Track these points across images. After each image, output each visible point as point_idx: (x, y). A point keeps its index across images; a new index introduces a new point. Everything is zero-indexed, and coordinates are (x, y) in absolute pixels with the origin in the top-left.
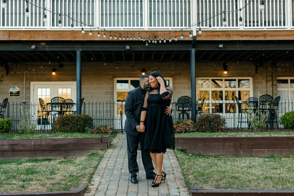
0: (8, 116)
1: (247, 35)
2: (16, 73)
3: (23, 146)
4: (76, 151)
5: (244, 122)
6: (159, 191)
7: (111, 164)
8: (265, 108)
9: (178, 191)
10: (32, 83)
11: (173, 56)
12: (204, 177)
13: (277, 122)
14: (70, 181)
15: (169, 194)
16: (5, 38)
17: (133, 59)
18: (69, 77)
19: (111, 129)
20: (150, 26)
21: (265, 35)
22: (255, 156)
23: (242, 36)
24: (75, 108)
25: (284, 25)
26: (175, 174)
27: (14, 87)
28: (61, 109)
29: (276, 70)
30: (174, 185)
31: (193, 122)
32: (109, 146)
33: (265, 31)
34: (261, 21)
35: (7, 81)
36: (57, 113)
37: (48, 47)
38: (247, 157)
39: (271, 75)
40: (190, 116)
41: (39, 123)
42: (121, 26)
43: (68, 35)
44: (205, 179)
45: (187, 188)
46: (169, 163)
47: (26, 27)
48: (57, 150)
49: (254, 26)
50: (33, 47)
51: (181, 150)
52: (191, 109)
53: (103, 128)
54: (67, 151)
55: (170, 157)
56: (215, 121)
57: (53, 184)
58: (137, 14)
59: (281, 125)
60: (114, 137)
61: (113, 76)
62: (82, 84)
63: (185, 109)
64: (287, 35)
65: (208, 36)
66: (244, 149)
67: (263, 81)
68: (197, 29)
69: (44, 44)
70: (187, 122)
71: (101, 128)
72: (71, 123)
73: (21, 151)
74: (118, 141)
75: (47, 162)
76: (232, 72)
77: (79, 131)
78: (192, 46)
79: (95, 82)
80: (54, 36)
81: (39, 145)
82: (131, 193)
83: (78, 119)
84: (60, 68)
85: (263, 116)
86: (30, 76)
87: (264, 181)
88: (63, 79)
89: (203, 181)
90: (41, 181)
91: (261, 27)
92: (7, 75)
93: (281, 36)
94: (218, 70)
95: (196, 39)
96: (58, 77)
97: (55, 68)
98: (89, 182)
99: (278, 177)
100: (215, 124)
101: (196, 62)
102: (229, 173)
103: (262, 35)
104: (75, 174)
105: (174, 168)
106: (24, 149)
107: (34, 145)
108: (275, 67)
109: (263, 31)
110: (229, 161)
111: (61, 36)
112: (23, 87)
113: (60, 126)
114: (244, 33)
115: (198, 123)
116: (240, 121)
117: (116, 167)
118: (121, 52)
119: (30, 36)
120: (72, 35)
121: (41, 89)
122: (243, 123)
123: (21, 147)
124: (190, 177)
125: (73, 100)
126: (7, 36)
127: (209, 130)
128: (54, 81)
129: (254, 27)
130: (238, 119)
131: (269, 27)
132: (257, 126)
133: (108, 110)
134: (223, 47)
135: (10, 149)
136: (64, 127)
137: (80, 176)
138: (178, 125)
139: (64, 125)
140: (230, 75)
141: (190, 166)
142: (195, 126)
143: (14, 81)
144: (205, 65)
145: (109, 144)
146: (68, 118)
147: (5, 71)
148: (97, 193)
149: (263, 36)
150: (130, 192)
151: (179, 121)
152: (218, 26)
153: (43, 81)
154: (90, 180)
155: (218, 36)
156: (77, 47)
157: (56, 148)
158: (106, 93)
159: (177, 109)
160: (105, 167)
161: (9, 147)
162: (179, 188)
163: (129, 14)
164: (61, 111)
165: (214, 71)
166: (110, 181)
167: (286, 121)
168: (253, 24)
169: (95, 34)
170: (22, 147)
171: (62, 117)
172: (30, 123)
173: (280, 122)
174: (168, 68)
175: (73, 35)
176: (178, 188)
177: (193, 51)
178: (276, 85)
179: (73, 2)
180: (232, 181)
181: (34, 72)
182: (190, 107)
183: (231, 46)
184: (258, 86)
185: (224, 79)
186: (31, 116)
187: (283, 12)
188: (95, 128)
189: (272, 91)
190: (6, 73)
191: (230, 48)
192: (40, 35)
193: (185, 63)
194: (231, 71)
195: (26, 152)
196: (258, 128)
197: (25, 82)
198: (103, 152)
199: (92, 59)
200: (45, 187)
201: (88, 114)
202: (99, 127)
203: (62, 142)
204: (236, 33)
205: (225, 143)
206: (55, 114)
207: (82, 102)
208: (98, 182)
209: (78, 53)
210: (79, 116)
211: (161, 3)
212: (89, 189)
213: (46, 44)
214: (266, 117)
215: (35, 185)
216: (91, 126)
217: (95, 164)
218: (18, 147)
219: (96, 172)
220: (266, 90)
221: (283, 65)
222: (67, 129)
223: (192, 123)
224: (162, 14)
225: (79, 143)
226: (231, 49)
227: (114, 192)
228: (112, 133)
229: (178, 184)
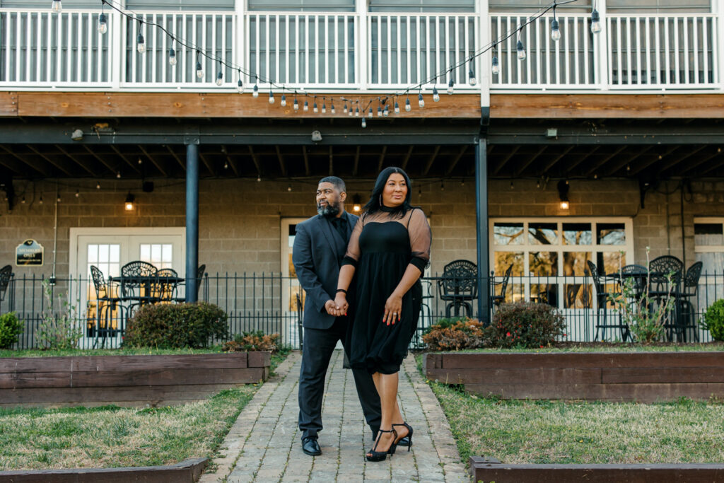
0: (12, 308)
1: (617, 106)
2: (34, 204)
3: (47, 374)
4: (184, 386)
5: (611, 327)
6: (391, 468)
7: (271, 412)
8: (665, 290)
9: (441, 470)
10: (72, 230)
11: (430, 163)
12: (509, 441)
13: (694, 327)
14: (165, 449)
15: (418, 476)
16: (5, 112)
17: (331, 171)
18: (168, 216)
19: (273, 340)
20: (373, 82)
21: (662, 106)
22: (640, 400)
23: (606, 109)
24: (181, 291)
25: (711, 80)
26: (434, 433)
27: (26, 244)
28: (147, 292)
29: (692, 201)
30: (432, 459)
31: (481, 323)
32: (268, 376)
33: (663, 95)
34: (653, 71)
35: (9, 226)
36: (137, 302)
37: (114, 133)
38: (619, 404)
39: (680, 212)
40: (475, 309)
41: (91, 333)
42: (300, 82)
43: (165, 104)
44: (511, 443)
45: (465, 465)
46: (420, 411)
47: (59, 83)
48: (135, 386)
49: (634, 82)
50: (78, 134)
51: (451, 386)
52: (477, 295)
53: (254, 337)
54: (159, 388)
55: (423, 400)
56: (538, 319)
57: (121, 455)
58: (341, 52)
59: (705, 331)
60: (281, 360)
61: (280, 213)
62: (200, 234)
63: (461, 293)
64: (718, 106)
65: (520, 107)
66: (612, 385)
67: (660, 226)
68: (491, 89)
69: (106, 127)
70: (467, 323)
71: (249, 337)
72: (172, 324)
73: (42, 387)
74: (290, 368)
75: (107, 413)
76: (580, 204)
77: (191, 343)
78: (478, 134)
79: (234, 230)
80: (130, 105)
81: (88, 373)
82: (320, 473)
83: (188, 315)
84: (145, 193)
85: (659, 309)
86: (70, 213)
87: (661, 447)
88: (152, 221)
89: (505, 448)
90: (92, 447)
91: (654, 86)
92: (10, 211)
93: (703, 107)
94: (545, 200)
95: (489, 115)
96: (139, 216)
97: (132, 193)
98: (214, 451)
99: (695, 439)
100: (537, 327)
101: (489, 178)
102: (571, 430)
103: (656, 106)
104: (178, 433)
105: (432, 422)
106: (50, 383)
107: (75, 373)
108: (690, 191)
109: (657, 95)
110: (573, 410)
111: (147, 105)
112: (50, 240)
113: (142, 332)
114: (610, 101)
115: (493, 325)
116: (600, 324)
117: (284, 419)
118: (300, 147)
119: (70, 106)
120: (175, 104)
121: (96, 246)
122: (609, 329)
123: (41, 379)
124: (472, 439)
125: (177, 271)
126: (11, 106)
127: (522, 343)
128: (129, 226)
129: (635, 86)
130: (596, 318)
131: (673, 86)
132: (644, 332)
133: (267, 299)
134: (558, 136)
135: (13, 382)
136: (153, 335)
137: (190, 438)
138: (443, 330)
139: (152, 330)
140: (577, 212)
141: (472, 416)
142: (486, 333)
143: (29, 225)
144: (512, 184)
145: (267, 371)
146: (163, 314)
147: (6, 199)
148: (233, 473)
149: (658, 109)
150: (318, 471)
151: (446, 322)
152: (544, 81)
153: (100, 226)
154: (217, 445)
155: (544, 107)
156: (187, 134)
157: (131, 379)
158: (263, 257)
159: (443, 294)
160: (255, 418)
161: (11, 376)
162: (444, 464)
163: (320, 52)
164: (147, 297)
165: (536, 202)
166: (267, 448)
167: (717, 320)
168: (633, 78)
169: (234, 101)
170: (45, 379)
171: (148, 309)
172: (67, 325)
173: (703, 324)
174: (420, 192)
175: (178, 105)
176: (441, 465)
177: (482, 145)
178: (692, 237)
179: (180, 22)
180: (578, 448)
181: (80, 204)
182: (474, 288)
183: (578, 135)
184: (647, 240)
185: (560, 222)
186: (69, 308)
187: (708, 49)
188: (234, 339)
189: (682, 253)
190: (8, 204)
191: (576, 138)
192: (95, 103)
193: (463, 182)
194: (578, 202)
195: (55, 390)
196: (648, 338)
197: (55, 228)
198: (251, 390)
199: (226, 166)
200: (101, 460)
201: (215, 303)
202: (242, 334)
203: (148, 366)
204: (590, 100)
205: (562, 368)
206: (132, 306)
207: (199, 275)
208: (237, 452)
209: (191, 151)
210: (192, 307)
211: (401, 26)
212: (212, 465)
213: (109, 127)
214: (667, 310)
215: (74, 456)
216: (222, 332)
217: (229, 412)
218: (35, 378)
219: (232, 430)
220: (668, 249)
221: (708, 187)
222: (161, 338)
223: (479, 326)
224: (404, 51)
225: (192, 367)
226: (578, 141)
227: (278, 472)
228: (276, 351)
229: (440, 455)
